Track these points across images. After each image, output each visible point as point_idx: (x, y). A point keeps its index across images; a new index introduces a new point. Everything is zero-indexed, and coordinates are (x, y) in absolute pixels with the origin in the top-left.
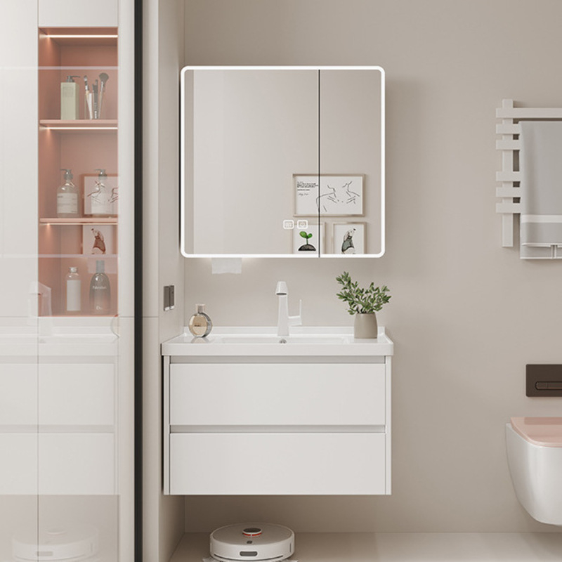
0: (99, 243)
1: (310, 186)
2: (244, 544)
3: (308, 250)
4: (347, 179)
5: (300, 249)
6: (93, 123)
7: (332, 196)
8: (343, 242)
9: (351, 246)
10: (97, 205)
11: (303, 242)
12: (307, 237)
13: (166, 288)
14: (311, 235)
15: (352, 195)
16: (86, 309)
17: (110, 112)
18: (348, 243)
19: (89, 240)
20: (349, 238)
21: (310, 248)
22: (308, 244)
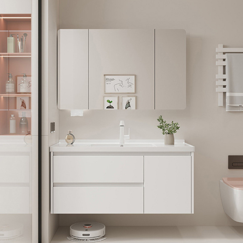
0: (23, 105)
1: (111, 80)
2: (84, 231)
3: (111, 108)
4: (128, 77)
5: (107, 108)
6: (21, 54)
7: (121, 84)
8: (126, 104)
9: (130, 106)
10: (22, 89)
11: (108, 104)
12: (110, 102)
13: (51, 123)
14: (112, 101)
15: (130, 84)
16: (18, 132)
17: (28, 49)
18: (128, 105)
19: (19, 103)
20: (129, 103)
21: (111, 107)
22: (110, 106)
